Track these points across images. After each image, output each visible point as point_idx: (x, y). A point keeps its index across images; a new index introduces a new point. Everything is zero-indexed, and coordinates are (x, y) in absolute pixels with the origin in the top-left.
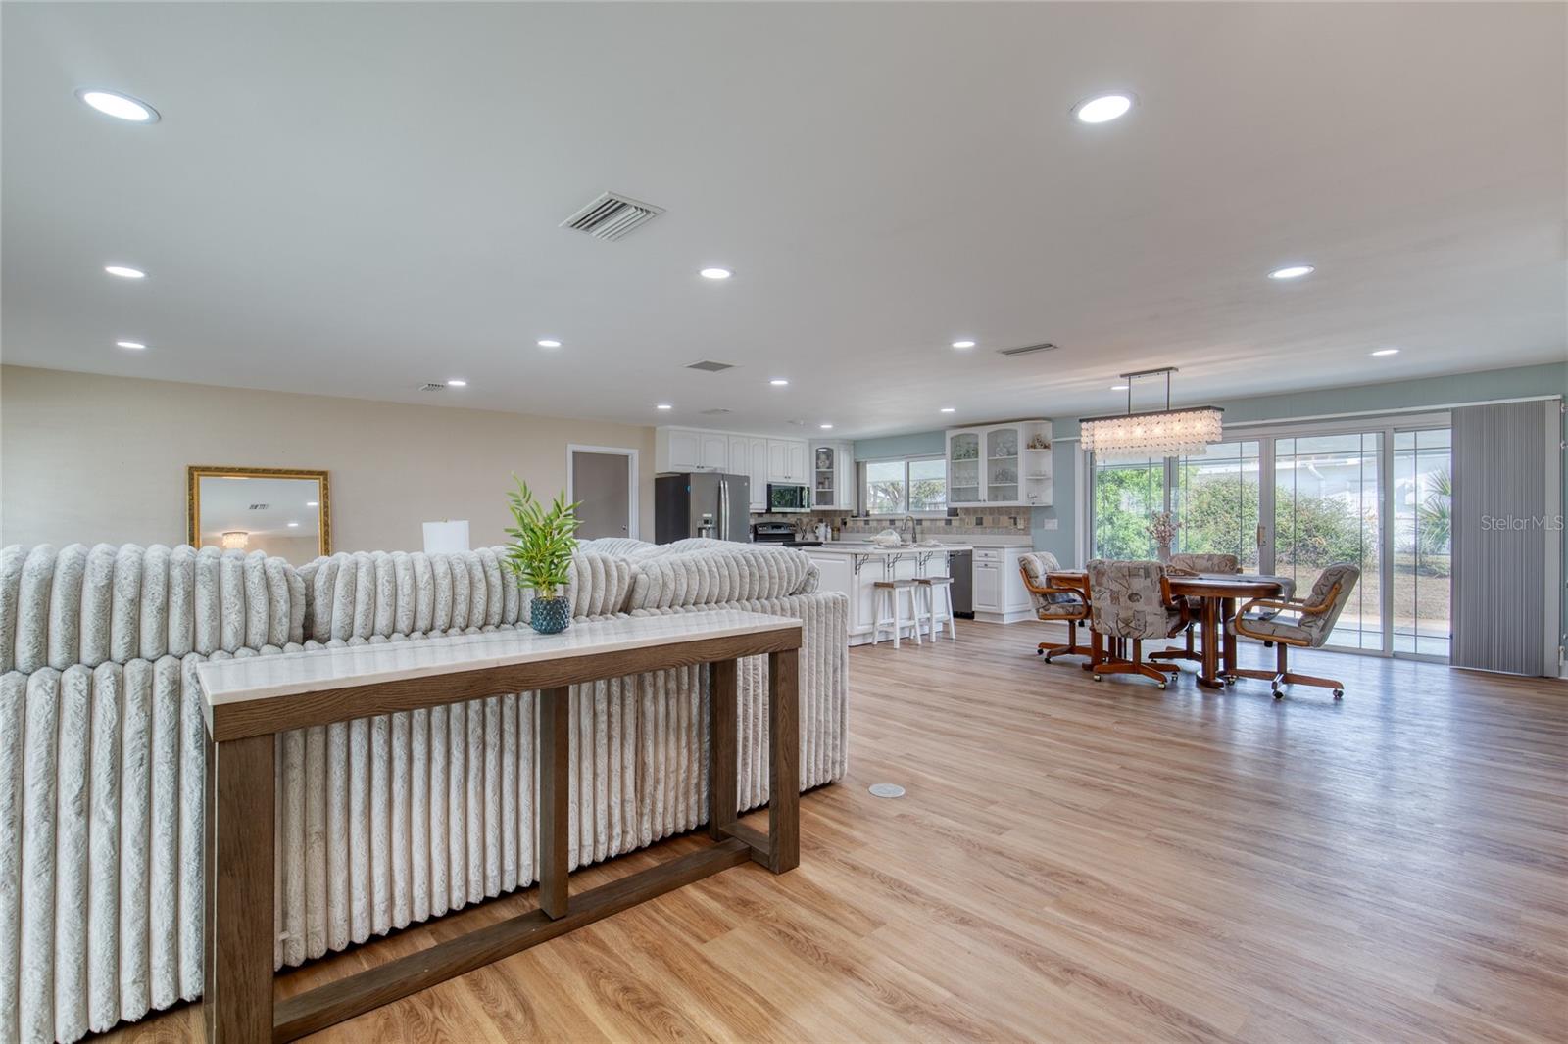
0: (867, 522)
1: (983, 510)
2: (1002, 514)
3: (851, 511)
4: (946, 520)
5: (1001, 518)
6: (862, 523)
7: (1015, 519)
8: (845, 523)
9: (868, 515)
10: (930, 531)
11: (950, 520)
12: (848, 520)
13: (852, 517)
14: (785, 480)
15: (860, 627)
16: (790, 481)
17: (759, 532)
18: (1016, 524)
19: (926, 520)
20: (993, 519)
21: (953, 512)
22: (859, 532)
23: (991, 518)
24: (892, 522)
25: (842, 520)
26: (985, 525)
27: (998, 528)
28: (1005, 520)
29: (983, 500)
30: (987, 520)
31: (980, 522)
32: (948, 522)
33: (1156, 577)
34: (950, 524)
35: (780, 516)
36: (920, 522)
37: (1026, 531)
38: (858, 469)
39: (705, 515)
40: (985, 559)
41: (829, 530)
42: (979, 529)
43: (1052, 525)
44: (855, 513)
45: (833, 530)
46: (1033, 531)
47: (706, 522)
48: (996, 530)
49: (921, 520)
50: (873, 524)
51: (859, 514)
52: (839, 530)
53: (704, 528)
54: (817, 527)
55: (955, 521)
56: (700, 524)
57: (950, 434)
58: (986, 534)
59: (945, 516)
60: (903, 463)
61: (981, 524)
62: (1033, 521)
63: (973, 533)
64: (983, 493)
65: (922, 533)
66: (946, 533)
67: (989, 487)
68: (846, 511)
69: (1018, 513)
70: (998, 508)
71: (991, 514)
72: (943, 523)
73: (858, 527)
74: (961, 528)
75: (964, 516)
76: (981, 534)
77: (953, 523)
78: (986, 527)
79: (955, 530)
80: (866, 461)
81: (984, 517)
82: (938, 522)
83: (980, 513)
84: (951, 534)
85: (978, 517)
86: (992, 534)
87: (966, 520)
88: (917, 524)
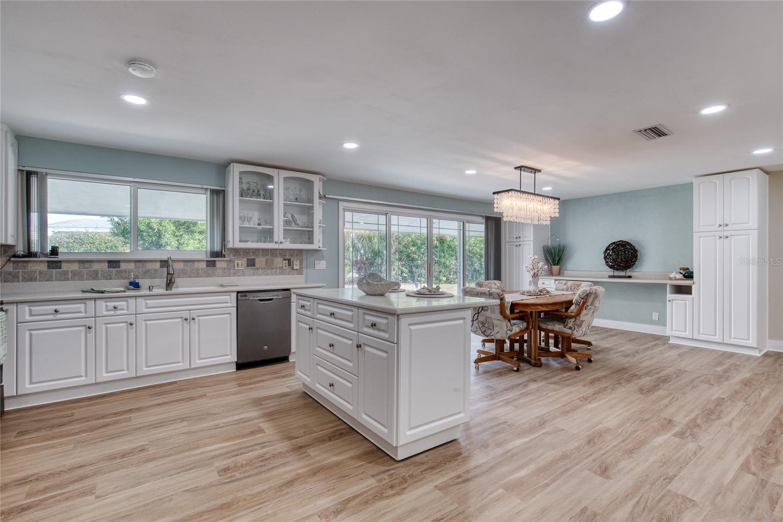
0: (56, 265)
1: (256, 251)
2: (276, 256)
3: (11, 247)
4: (207, 261)
6: (44, 267)
7: (289, 260)
9: (54, 251)
10: (184, 274)
11: (214, 261)
13: (15, 256)
18: (290, 263)
21: (217, 253)
23: (264, 259)
24: (114, 264)
26: (257, 266)
27: (272, 268)
28: (279, 261)
29: (281, 241)
30: (260, 261)
31: (251, 264)
32: (211, 264)
37: (300, 272)
42: (251, 270)
43: (322, 265)
44: (20, 249)
46: (305, 271)
48: (269, 271)
55: (221, 264)
57: (236, 170)
58: (258, 275)
59: (207, 257)
60: (124, 188)
61: (254, 265)
62: (304, 262)
63: (244, 275)
64: (279, 235)
66: (208, 276)
67: (283, 229)
69: (292, 256)
72: (204, 265)
73: (29, 273)
74: (229, 269)
75: (232, 257)
76: (253, 275)
77: (218, 265)
78: (259, 268)
79: (220, 272)
80: (46, 174)
81: (254, 260)
82: (196, 264)
83: (251, 254)
84: (214, 276)
85: (247, 259)
86: (265, 275)
87: (236, 262)
88: (161, 267)
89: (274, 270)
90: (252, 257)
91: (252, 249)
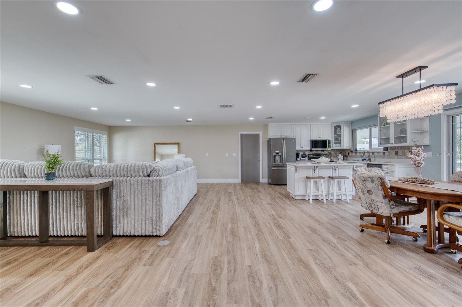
0: (356, 153)
1: (398, 147)
2: (406, 149)
3: (351, 149)
4: (383, 152)
5: (405, 151)
6: (354, 154)
8: (349, 154)
9: (356, 150)
10: (377, 157)
11: (385, 152)
12: (350, 153)
13: (351, 151)
14: (319, 139)
15: (298, 193)
16: (321, 139)
17: (309, 157)
19: (376, 152)
20: (402, 152)
21: (386, 149)
22: (353, 157)
23: (401, 151)
25: (348, 152)
26: (398, 155)
27: (404, 156)
29: (393, 143)
30: (400, 152)
31: (396, 153)
32: (384, 153)
33: (378, 182)
34: (385, 154)
35: (321, 151)
36: (373, 153)
38: (353, 133)
39: (276, 152)
40: (387, 170)
41: (342, 156)
42: (396, 156)
43: (430, 154)
45: (344, 156)
47: (278, 154)
49: (374, 152)
50: (358, 154)
51: (353, 150)
52: (347, 156)
53: (277, 156)
54: (338, 155)
56: (274, 154)
58: (399, 158)
59: (383, 151)
60: (369, 129)
63: (394, 158)
64: (392, 140)
65: (374, 158)
66: (383, 158)
67: (395, 137)
68: (349, 149)
70: (404, 146)
71: (401, 150)
72: (382, 154)
73: (353, 155)
74: (389, 156)
75: (390, 151)
76: (397, 158)
77: (386, 153)
78: (399, 155)
79: (386, 156)
80: (356, 129)
81: (397, 151)
82: (380, 153)
83: (396, 149)
84: (385, 158)
85: (395, 151)
86: (402, 159)
87: (391, 152)
88: (373, 154)
89: (405, 157)
90: (397, 150)
91: (397, 147)
